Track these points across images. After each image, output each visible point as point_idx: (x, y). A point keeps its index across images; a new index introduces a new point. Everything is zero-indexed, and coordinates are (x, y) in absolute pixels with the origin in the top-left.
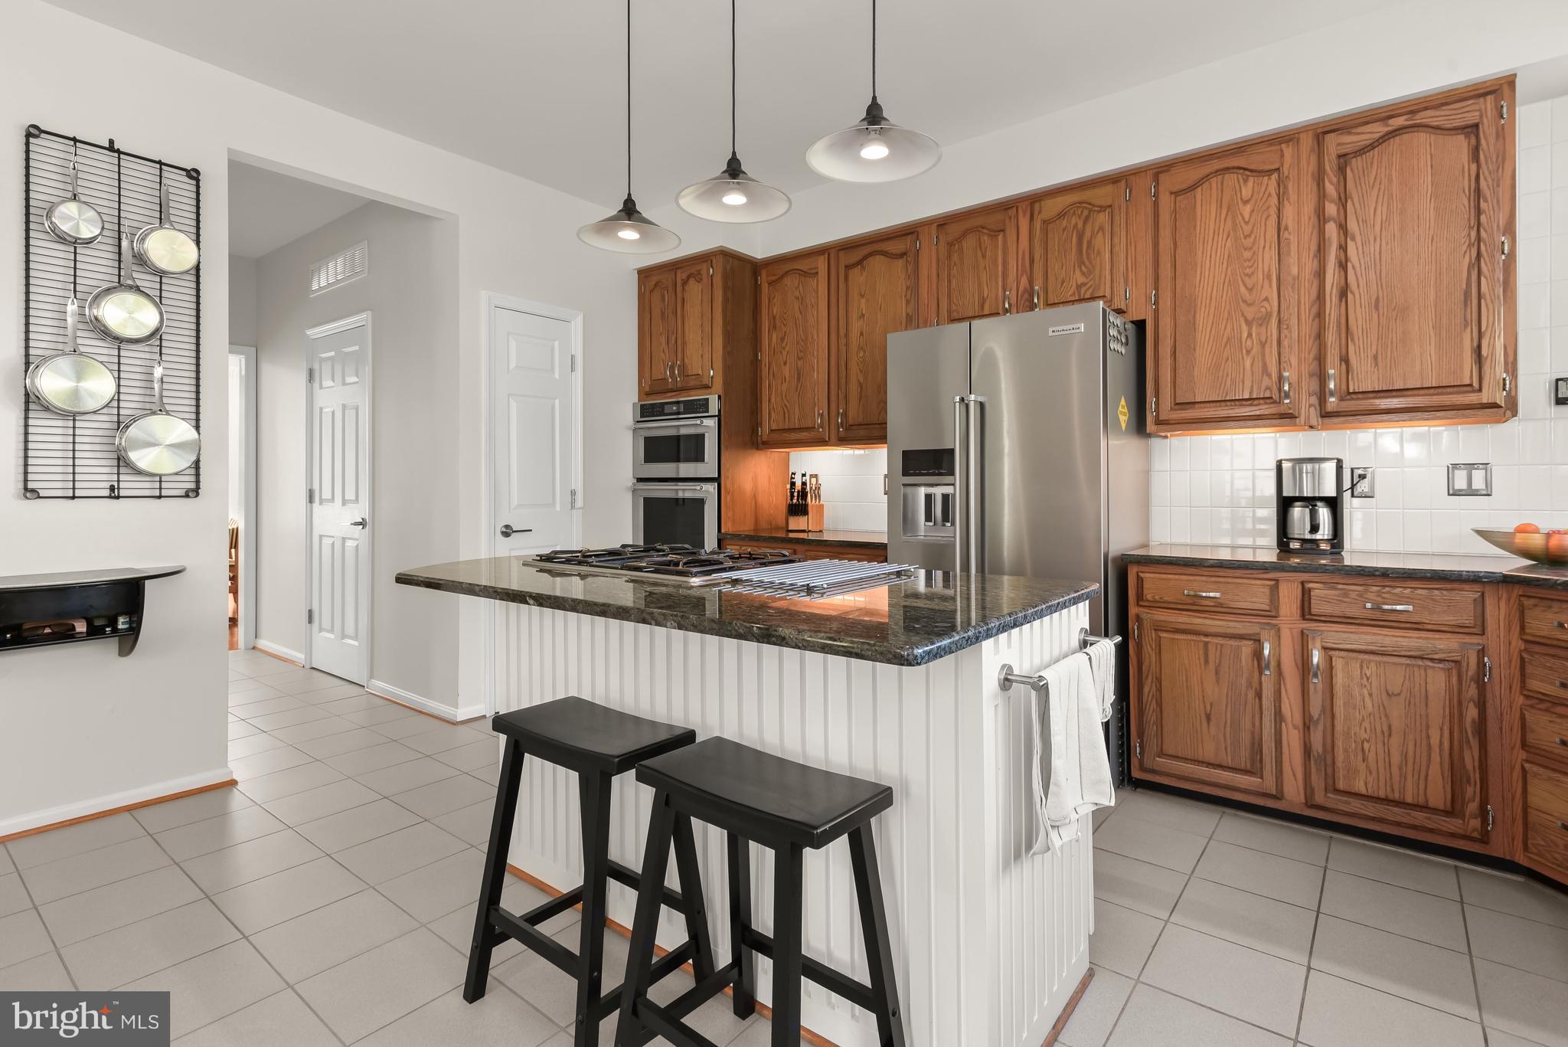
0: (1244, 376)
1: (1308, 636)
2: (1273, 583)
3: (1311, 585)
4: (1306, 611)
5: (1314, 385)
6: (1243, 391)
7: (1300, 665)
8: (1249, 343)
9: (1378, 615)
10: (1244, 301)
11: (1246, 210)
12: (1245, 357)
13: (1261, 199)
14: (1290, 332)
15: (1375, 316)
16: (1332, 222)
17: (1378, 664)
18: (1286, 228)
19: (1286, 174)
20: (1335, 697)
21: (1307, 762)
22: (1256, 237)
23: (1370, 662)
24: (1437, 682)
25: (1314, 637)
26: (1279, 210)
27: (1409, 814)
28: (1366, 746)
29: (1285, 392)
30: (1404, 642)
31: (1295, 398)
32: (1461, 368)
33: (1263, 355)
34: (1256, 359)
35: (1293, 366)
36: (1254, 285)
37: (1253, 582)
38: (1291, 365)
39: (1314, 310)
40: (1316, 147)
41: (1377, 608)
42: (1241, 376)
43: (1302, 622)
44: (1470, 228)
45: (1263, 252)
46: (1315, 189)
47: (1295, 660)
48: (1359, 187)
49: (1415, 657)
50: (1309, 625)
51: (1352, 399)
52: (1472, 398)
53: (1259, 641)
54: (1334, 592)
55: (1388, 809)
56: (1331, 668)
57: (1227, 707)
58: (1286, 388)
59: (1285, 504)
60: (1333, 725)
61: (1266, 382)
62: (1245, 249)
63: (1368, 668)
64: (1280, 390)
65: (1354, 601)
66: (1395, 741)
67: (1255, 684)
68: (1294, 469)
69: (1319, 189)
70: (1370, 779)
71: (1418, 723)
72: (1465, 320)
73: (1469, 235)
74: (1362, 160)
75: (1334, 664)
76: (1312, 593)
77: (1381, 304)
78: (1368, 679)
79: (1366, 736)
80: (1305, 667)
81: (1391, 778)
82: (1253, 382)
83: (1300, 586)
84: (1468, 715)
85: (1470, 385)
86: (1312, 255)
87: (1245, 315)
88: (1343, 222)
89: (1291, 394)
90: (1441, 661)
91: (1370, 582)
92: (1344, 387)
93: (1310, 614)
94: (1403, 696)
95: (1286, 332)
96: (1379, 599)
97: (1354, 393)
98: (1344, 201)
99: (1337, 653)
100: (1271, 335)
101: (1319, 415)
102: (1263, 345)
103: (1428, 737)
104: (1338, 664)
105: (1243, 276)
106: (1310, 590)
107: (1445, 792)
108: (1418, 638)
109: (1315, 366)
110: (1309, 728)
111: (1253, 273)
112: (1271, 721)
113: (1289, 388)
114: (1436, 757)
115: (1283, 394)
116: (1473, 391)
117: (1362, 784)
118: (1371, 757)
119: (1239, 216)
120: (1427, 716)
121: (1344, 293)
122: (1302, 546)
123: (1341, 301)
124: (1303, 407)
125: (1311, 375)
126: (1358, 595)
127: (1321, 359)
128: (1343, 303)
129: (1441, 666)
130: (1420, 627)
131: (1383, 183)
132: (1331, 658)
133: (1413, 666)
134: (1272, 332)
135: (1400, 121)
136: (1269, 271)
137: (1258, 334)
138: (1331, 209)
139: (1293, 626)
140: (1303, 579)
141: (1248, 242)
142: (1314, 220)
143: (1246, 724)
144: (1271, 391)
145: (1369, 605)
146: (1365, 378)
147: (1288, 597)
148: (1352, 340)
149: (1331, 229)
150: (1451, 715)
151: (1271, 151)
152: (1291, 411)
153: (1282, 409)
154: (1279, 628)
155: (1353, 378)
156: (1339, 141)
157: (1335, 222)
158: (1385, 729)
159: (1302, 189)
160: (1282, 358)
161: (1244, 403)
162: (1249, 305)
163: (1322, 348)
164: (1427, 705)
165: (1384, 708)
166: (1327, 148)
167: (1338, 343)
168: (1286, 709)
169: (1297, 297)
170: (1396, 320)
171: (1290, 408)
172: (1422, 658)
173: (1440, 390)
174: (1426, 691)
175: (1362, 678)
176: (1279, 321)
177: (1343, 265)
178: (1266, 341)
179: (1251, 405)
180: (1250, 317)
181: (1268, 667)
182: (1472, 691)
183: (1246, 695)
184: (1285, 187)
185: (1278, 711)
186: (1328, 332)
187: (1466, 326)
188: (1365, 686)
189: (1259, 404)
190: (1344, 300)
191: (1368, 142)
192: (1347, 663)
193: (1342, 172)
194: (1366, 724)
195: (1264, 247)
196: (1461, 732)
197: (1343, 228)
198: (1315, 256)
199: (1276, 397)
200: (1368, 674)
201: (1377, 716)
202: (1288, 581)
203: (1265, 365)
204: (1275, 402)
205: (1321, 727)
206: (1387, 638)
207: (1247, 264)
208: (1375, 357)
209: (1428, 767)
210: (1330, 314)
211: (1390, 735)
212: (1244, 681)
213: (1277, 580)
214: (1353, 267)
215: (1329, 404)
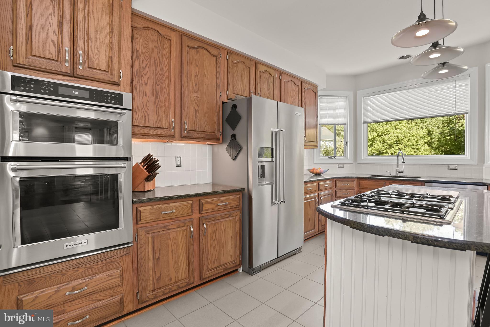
26: (298, 96)
156: (305, 85)
191: (307, 88)
193: (305, 92)
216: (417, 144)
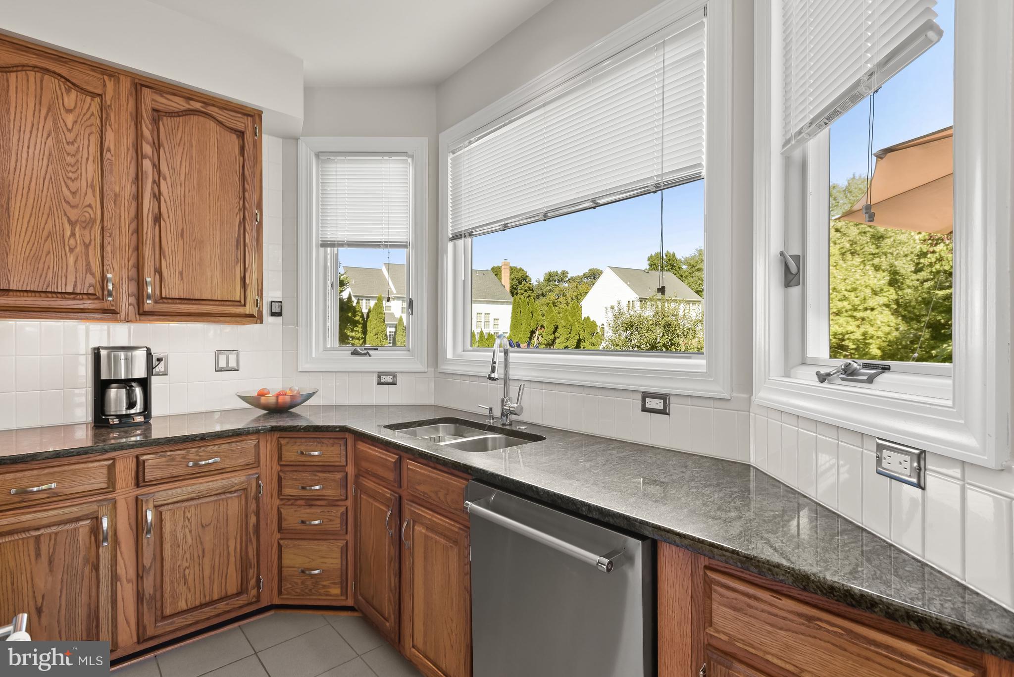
0: (67, 271)
1: (142, 500)
2: (110, 462)
3: (145, 457)
4: (139, 480)
5: (133, 288)
6: (66, 285)
7: (134, 527)
8: (72, 241)
9: (197, 470)
10: (68, 202)
11: (70, 119)
12: (68, 254)
13: (85, 114)
14: (113, 240)
15: (181, 243)
16: (148, 160)
17: (196, 506)
18: (109, 150)
19: (108, 103)
20: (164, 544)
21: (140, 607)
22: (79, 147)
23: (190, 507)
24: (234, 506)
25: (147, 500)
26: (102, 131)
27: (215, 608)
28: (187, 571)
29: (108, 291)
30: (213, 485)
31: (117, 297)
32: (235, 289)
33: (87, 255)
34: (79, 258)
35: (116, 269)
36: (78, 189)
37: (90, 465)
38: (114, 269)
39: (134, 225)
40: (134, 93)
41: (196, 465)
42: (64, 271)
43: (137, 489)
44: (240, 199)
45: (87, 163)
46: (133, 126)
47: (130, 524)
48: (169, 140)
49: (220, 494)
50: (143, 490)
51: (164, 303)
52: (240, 310)
53: (97, 518)
54: (164, 459)
55: (201, 612)
56: (161, 520)
57: (61, 592)
58: (110, 287)
59: (101, 387)
60: (162, 566)
61: (90, 279)
62: (68, 154)
63: (189, 512)
64: (103, 289)
65: (179, 463)
66: (207, 561)
67: (93, 559)
68: (109, 356)
69: (137, 127)
70: (189, 596)
71: (222, 540)
72: (237, 258)
73: (239, 203)
74: (171, 121)
75: (163, 518)
76: (146, 464)
77: (185, 233)
78: (189, 520)
79: (186, 564)
80: (139, 526)
81: (204, 588)
82: (76, 278)
83: (135, 460)
84: (251, 521)
85: (240, 301)
86: (130, 180)
87: (68, 215)
88: (157, 163)
89: (114, 294)
90: (235, 491)
91: (190, 445)
92: (158, 292)
93: (144, 481)
94: (212, 524)
95: (109, 239)
96: (198, 458)
97: (166, 298)
98: (157, 147)
99: (166, 507)
100: (95, 239)
101: (137, 313)
102: (87, 246)
103: (228, 547)
104: (167, 516)
105: (66, 179)
106: (144, 462)
107: (237, 582)
108: (222, 479)
109: (133, 272)
110: (142, 578)
111: (76, 179)
112: (108, 586)
113: (113, 288)
114: (232, 559)
115: (106, 293)
116: (241, 306)
117: (184, 602)
118: (190, 580)
119: (61, 121)
120: (227, 533)
121: (158, 219)
122: (120, 421)
123: (155, 224)
124: (124, 305)
125: (130, 279)
126: (182, 458)
127: (139, 267)
128: (157, 227)
129: (235, 494)
130: (223, 471)
131: (186, 145)
132: (161, 513)
133: (219, 500)
134: (95, 236)
135: (197, 106)
136: (93, 180)
137: (82, 236)
138: (147, 149)
139: (128, 495)
140: (136, 453)
141: (71, 149)
142: (132, 152)
143: (83, 599)
144: (95, 289)
145: (191, 464)
146: (174, 287)
147: (124, 472)
148: (165, 257)
149: (147, 164)
150: (241, 526)
151: (94, 76)
152: (113, 308)
153: (105, 305)
154: (116, 501)
155: (165, 287)
156: (154, 98)
157: (150, 160)
158: (200, 553)
159: (121, 122)
160: (106, 262)
161: (66, 296)
162: (72, 207)
163: (141, 259)
164: (227, 525)
165: (200, 537)
166: (144, 99)
167: (153, 257)
168: (121, 570)
169: (118, 211)
170: (195, 249)
171: (112, 305)
172: (224, 493)
173: (222, 303)
174: (227, 515)
175: (184, 521)
176: (102, 228)
177: (157, 197)
178: (90, 243)
179: (74, 299)
180: (73, 219)
181: (105, 539)
182: (253, 506)
183: (83, 572)
184: (108, 115)
185: (114, 574)
186: (146, 247)
187: (237, 262)
188: (187, 526)
189: (83, 299)
190: (157, 224)
191: (176, 110)
192: (174, 514)
193: (155, 123)
194: (188, 555)
195: (88, 159)
196: (246, 535)
197: (157, 167)
198: (133, 182)
199: (99, 294)
200: (189, 517)
201: (195, 546)
202: (124, 457)
203: (88, 264)
204: (98, 298)
205: (152, 572)
206: (202, 485)
207: (70, 168)
208: (181, 273)
209: (227, 568)
210: (147, 233)
211: (203, 557)
212: (80, 561)
213: (114, 459)
214: (165, 200)
215: (146, 305)
216: (866, 305)
